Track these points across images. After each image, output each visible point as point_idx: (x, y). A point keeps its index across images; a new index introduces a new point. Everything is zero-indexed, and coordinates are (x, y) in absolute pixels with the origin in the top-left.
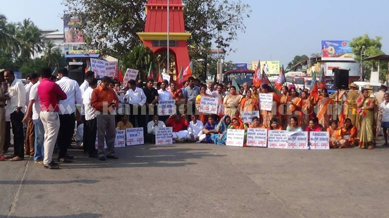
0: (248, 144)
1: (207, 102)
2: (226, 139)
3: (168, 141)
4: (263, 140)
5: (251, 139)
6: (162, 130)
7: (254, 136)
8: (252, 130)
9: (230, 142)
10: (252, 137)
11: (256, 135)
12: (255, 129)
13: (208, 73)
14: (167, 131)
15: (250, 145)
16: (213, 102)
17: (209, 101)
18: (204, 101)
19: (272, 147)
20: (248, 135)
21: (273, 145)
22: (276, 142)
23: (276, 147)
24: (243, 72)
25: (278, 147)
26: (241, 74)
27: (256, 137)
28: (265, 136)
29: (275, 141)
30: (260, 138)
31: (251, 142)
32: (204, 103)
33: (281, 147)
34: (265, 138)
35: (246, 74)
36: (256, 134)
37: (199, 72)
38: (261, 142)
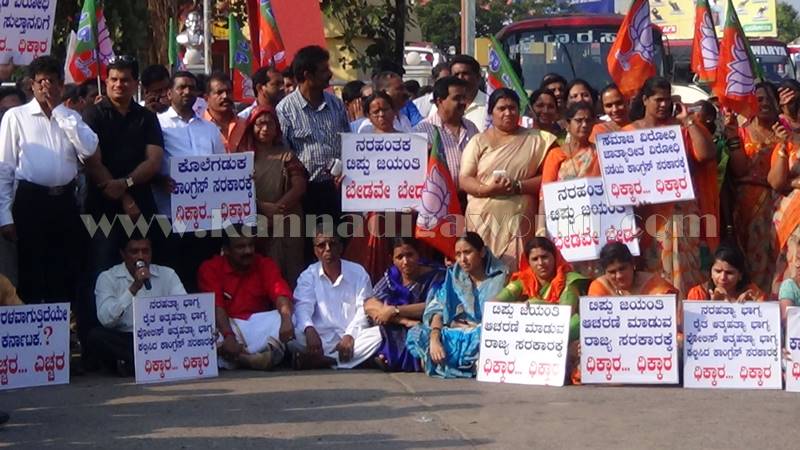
0: (586, 377)
2: (477, 350)
3: (195, 362)
4: (660, 351)
5: (599, 352)
6: (164, 311)
7: (613, 335)
8: (603, 307)
9: (497, 367)
10: (605, 342)
11: (624, 330)
12: (615, 301)
14: (189, 311)
15: (600, 377)
16: (402, 154)
17: (384, 155)
18: (360, 155)
19: (706, 383)
20: (584, 333)
21: (708, 373)
22: (720, 361)
23: (722, 384)
25: (734, 382)
27: (624, 341)
28: (665, 332)
29: (718, 353)
30: (643, 341)
31: (602, 365)
33: (752, 384)
34: (668, 340)
36: (624, 323)
38: (653, 364)
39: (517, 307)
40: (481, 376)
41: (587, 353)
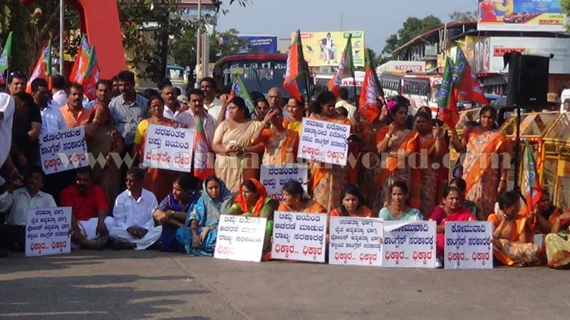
0: (274, 255)
1: (164, 139)
2: (215, 241)
3: (59, 245)
4: (316, 244)
5: (283, 242)
6: (43, 216)
7: (291, 233)
8: (286, 217)
9: (225, 250)
10: (286, 237)
11: (297, 231)
12: (294, 214)
13: (171, 60)
14: (56, 217)
15: (282, 256)
16: (180, 140)
17: (170, 138)
18: (157, 136)
19: (341, 262)
20: (276, 231)
21: (343, 256)
22: (350, 250)
23: (350, 262)
24: (266, 61)
25: (358, 262)
26: (260, 65)
27: (297, 237)
28: (320, 233)
29: (348, 245)
30: (307, 237)
31: (283, 249)
32: (156, 142)
33: (366, 263)
34: (321, 238)
35: (272, 66)
36: (297, 227)
37: (148, 58)
38: (311, 251)
39: (238, 218)
40: (217, 255)
41: (276, 242)
